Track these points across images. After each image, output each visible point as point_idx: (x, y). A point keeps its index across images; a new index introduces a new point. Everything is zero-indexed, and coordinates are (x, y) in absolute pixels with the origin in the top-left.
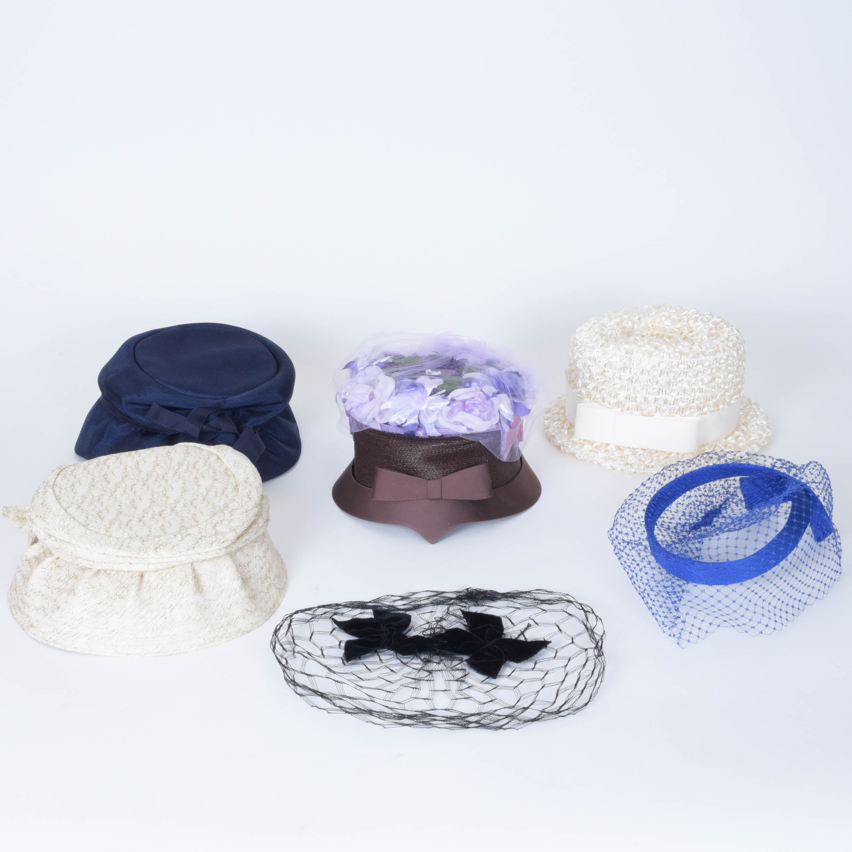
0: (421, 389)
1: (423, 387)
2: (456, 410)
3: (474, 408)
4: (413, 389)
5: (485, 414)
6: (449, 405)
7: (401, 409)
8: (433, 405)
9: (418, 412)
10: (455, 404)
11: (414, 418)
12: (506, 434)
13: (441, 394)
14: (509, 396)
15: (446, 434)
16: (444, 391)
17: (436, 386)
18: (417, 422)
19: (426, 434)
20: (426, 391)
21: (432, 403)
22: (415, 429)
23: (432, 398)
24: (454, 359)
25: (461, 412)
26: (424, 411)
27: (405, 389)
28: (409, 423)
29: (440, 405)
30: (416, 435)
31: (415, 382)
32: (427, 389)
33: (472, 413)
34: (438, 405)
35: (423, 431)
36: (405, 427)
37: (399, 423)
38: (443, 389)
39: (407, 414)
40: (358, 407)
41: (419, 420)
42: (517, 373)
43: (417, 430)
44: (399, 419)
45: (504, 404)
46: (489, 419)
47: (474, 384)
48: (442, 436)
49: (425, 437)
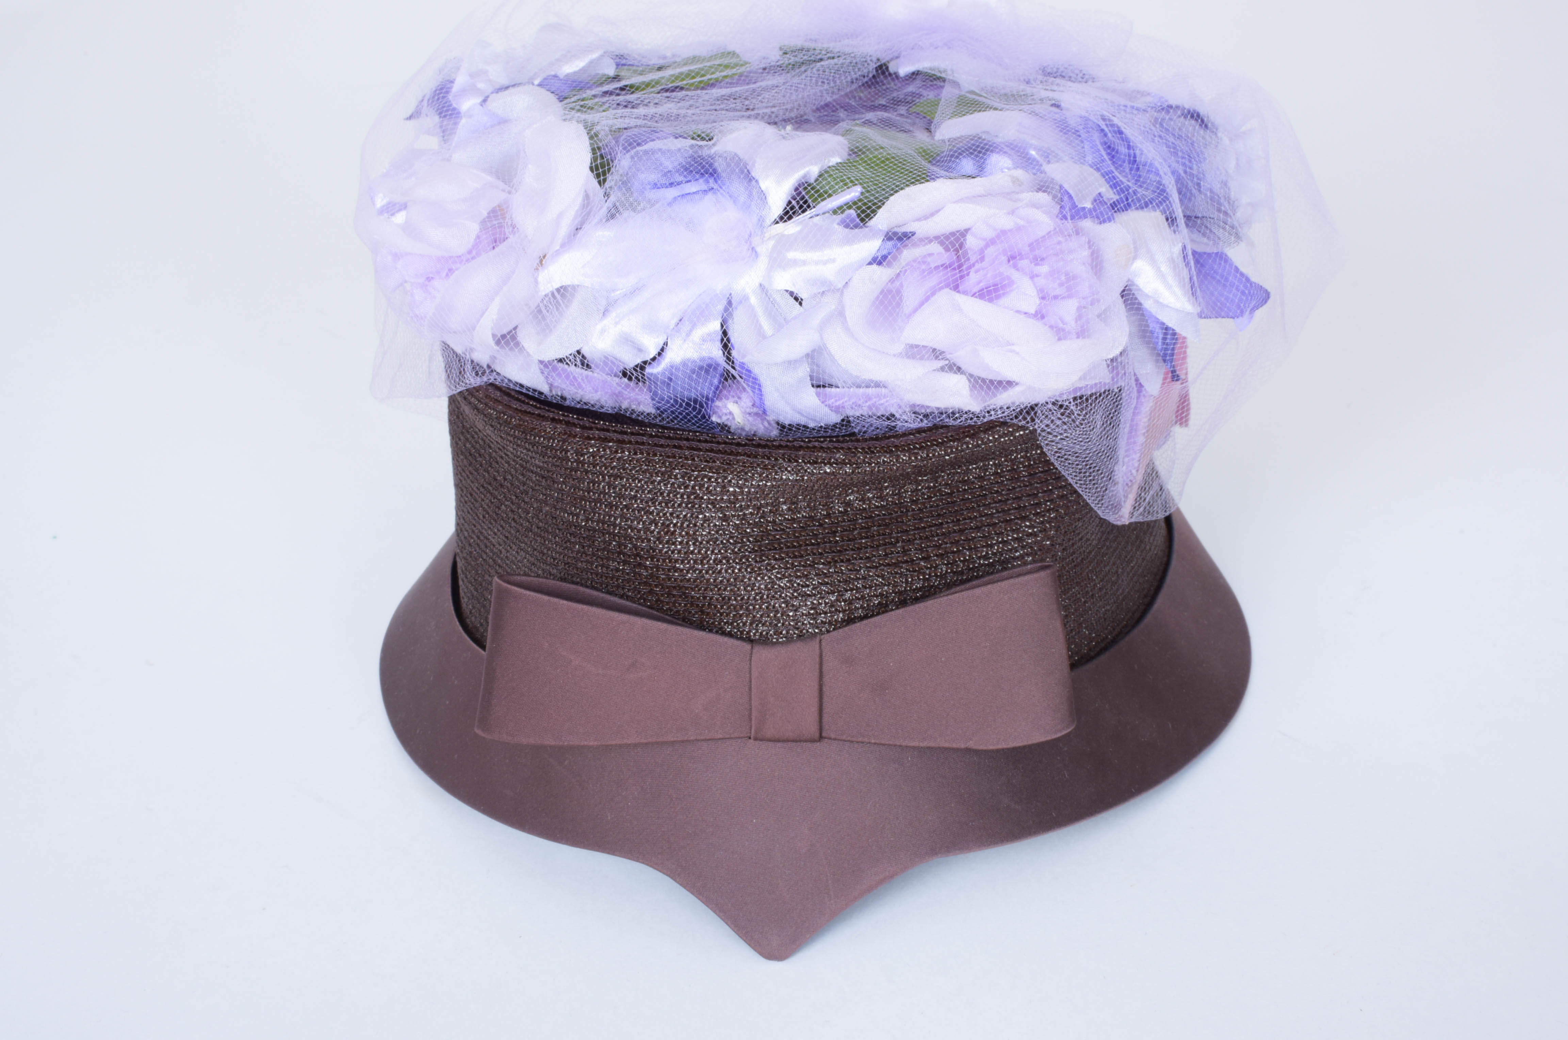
0: (737, 187)
1: (748, 178)
2: (912, 293)
3: (1015, 275)
4: (692, 187)
5: (1067, 310)
6: (879, 261)
7: (635, 291)
8: (795, 263)
9: (720, 307)
10: (909, 254)
11: (700, 332)
12: (1147, 407)
13: (839, 210)
14: (1171, 220)
15: (865, 411)
16: (854, 193)
17: (814, 171)
18: (717, 353)
19: (762, 413)
20: (763, 196)
21: (791, 255)
22: (704, 388)
23: (791, 228)
24: (892, 68)
25: (945, 297)
26: (753, 300)
27: (656, 186)
28: (676, 355)
29: (833, 261)
30: (714, 419)
31: (705, 153)
32: (764, 185)
33: (1005, 301)
34: (825, 263)
35: (746, 401)
36: (656, 376)
37: (631, 360)
38: (847, 184)
39: (667, 315)
40: (429, 279)
41: (726, 346)
42: (1195, 116)
43: (718, 393)
44: (627, 340)
45: (1153, 261)
46: (1082, 333)
47: (999, 162)
48: (846, 422)
49: (762, 428)
